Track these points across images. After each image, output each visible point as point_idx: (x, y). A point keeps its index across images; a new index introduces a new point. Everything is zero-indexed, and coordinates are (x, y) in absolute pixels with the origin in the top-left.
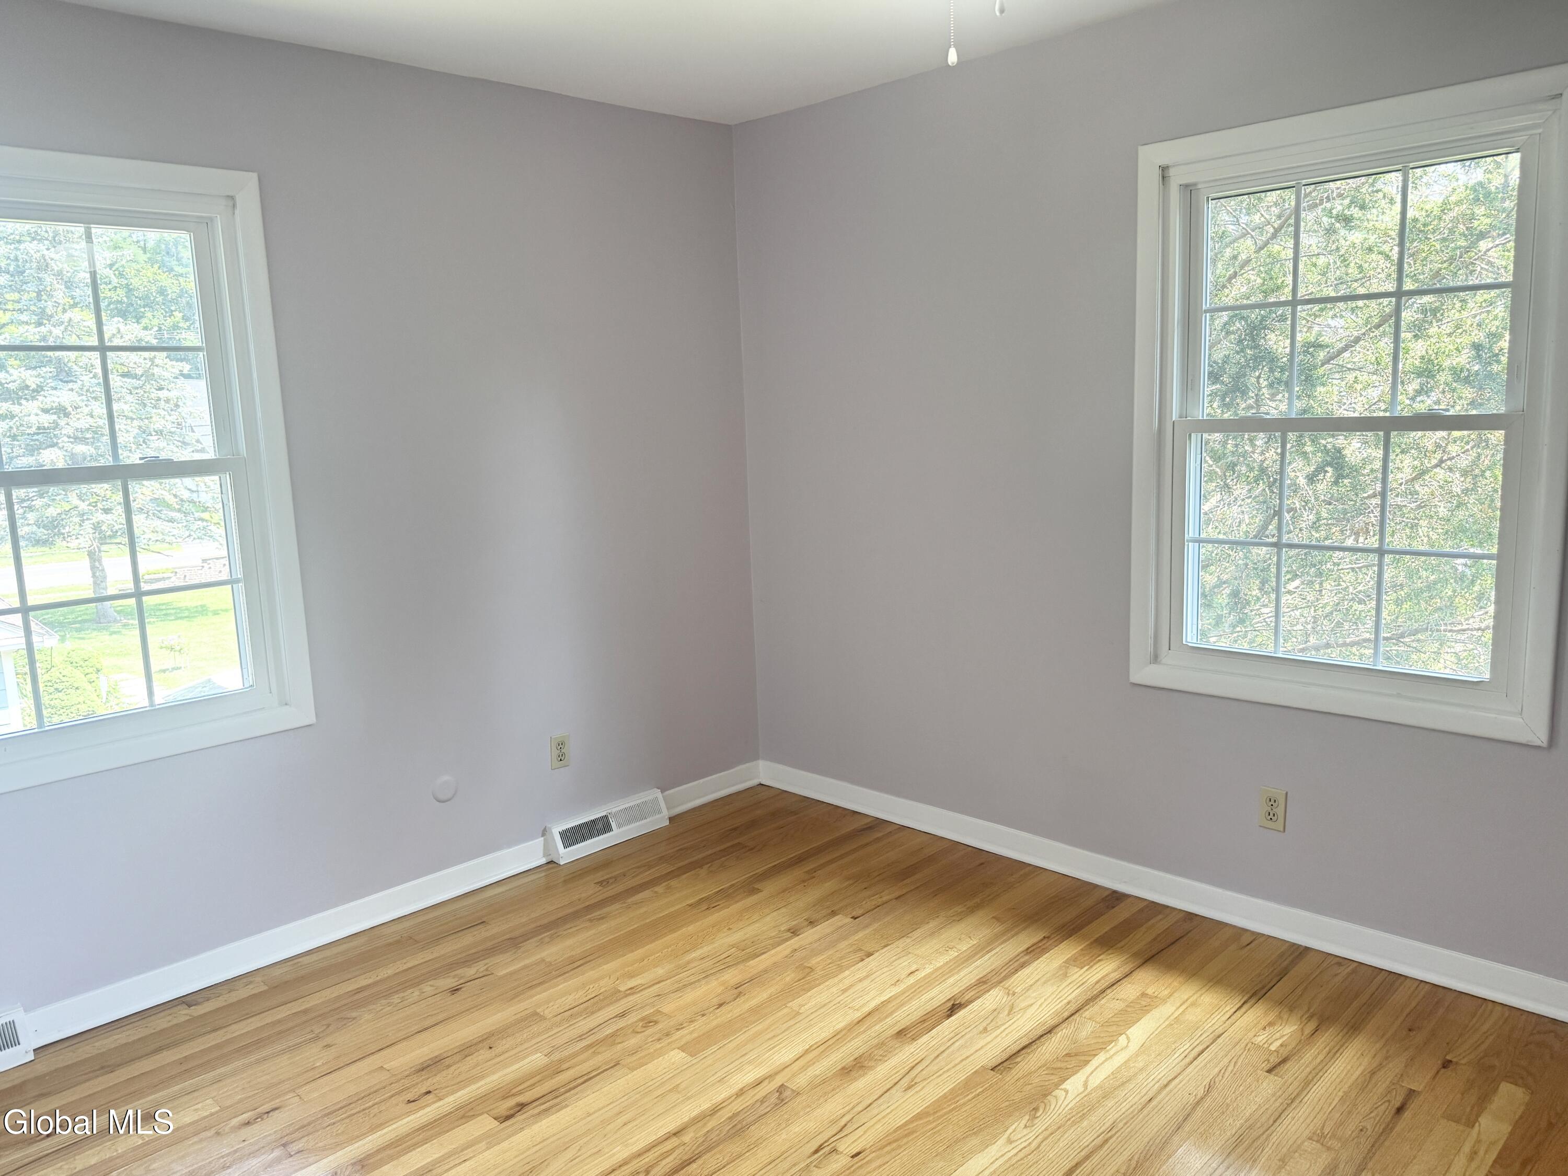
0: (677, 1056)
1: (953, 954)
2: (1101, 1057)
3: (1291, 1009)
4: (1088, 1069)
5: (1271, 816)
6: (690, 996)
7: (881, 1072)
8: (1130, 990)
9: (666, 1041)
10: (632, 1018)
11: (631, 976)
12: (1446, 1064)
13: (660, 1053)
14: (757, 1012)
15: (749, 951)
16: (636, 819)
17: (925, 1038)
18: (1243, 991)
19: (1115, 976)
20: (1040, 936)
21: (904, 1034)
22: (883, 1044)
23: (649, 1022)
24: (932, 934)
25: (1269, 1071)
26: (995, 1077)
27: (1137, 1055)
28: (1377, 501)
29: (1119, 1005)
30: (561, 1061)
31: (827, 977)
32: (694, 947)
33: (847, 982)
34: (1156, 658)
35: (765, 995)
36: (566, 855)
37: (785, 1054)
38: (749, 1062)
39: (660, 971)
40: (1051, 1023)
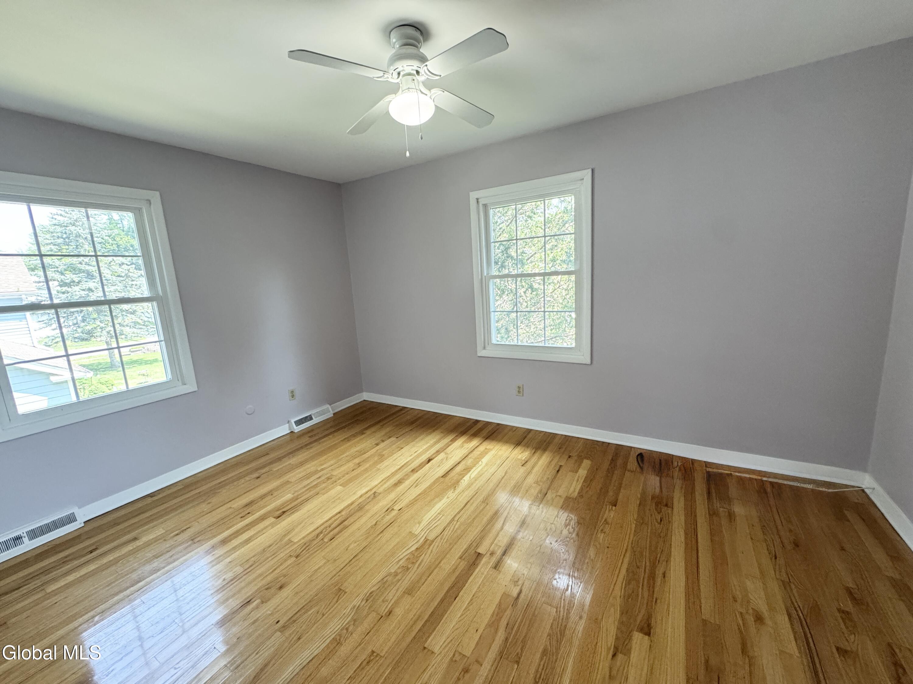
0: (339, 488)
1: (429, 444)
2: (474, 468)
3: (528, 447)
4: (471, 472)
5: (519, 392)
6: (342, 469)
7: (407, 483)
8: (482, 448)
9: (335, 484)
10: (323, 478)
11: (322, 465)
12: (570, 457)
13: (333, 488)
14: (366, 470)
15: (362, 452)
16: (321, 415)
17: (421, 471)
18: (514, 444)
19: (478, 444)
20: (455, 435)
21: (414, 471)
22: (407, 474)
23: (328, 479)
24: (422, 439)
25: (522, 466)
26: (442, 479)
27: (485, 467)
28: (543, 299)
29: (479, 453)
30: (298, 495)
31: (389, 457)
32: (343, 454)
33: (395, 458)
34: (484, 348)
35: (368, 465)
36: (297, 429)
37: (375, 482)
38: (364, 486)
39: (332, 462)
40: (459, 461)
